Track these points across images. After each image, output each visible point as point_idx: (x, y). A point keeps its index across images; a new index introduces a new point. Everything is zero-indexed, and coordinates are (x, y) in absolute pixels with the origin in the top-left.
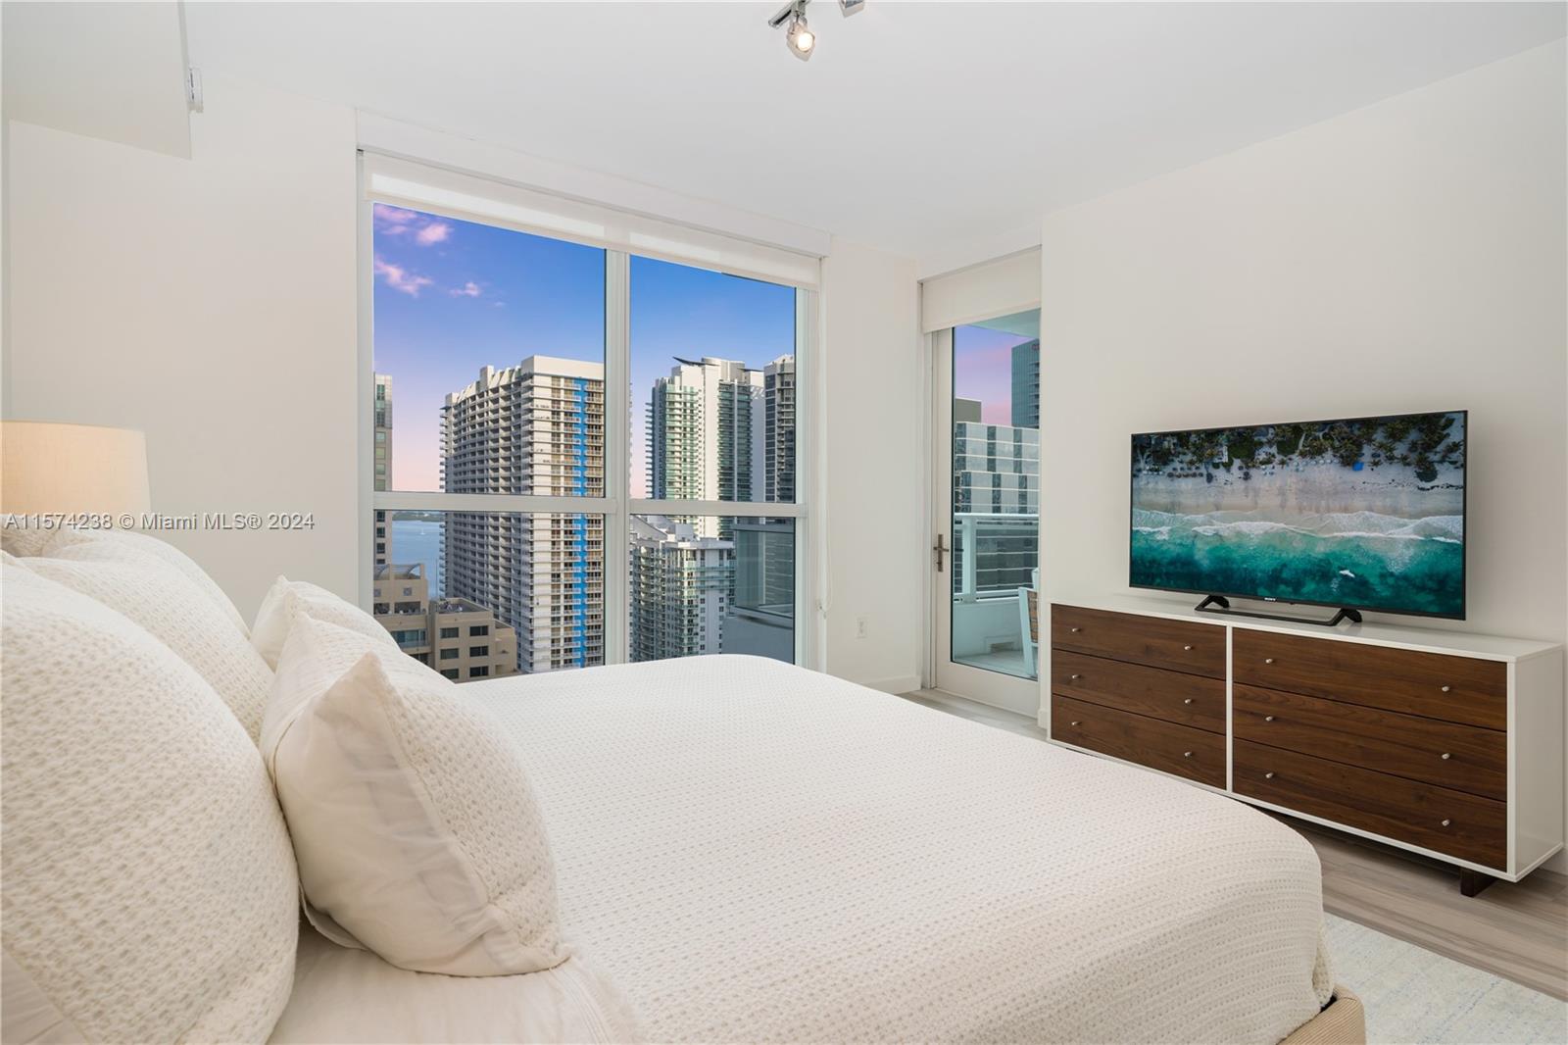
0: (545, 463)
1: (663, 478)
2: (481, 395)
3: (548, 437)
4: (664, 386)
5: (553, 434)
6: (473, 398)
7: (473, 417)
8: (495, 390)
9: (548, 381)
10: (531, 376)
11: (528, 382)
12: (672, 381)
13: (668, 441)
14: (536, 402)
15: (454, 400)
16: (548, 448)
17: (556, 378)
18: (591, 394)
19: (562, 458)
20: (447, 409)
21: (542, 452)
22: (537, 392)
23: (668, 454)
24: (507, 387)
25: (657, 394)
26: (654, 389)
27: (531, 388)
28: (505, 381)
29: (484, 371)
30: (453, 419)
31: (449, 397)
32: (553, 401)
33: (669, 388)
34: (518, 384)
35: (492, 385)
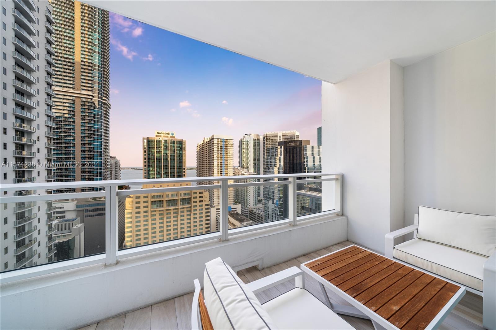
0: (216, 157)
1: (242, 160)
2: (204, 143)
3: (217, 151)
4: (242, 140)
5: (218, 151)
6: (202, 144)
7: (202, 148)
8: (207, 142)
9: (217, 140)
10: (213, 139)
11: (213, 140)
12: (243, 139)
13: (243, 152)
14: (214, 144)
15: (199, 145)
16: (217, 154)
17: (218, 139)
18: (225, 142)
19: (220, 156)
20: (198, 146)
21: (215, 155)
22: (214, 142)
23: (243, 154)
24: (209, 141)
25: (240, 142)
26: (240, 141)
27: (213, 141)
28: (208, 140)
29: (204, 138)
30: (199, 149)
31: (198, 144)
32: (218, 144)
33: (243, 140)
34: (211, 141)
35: (206, 141)
